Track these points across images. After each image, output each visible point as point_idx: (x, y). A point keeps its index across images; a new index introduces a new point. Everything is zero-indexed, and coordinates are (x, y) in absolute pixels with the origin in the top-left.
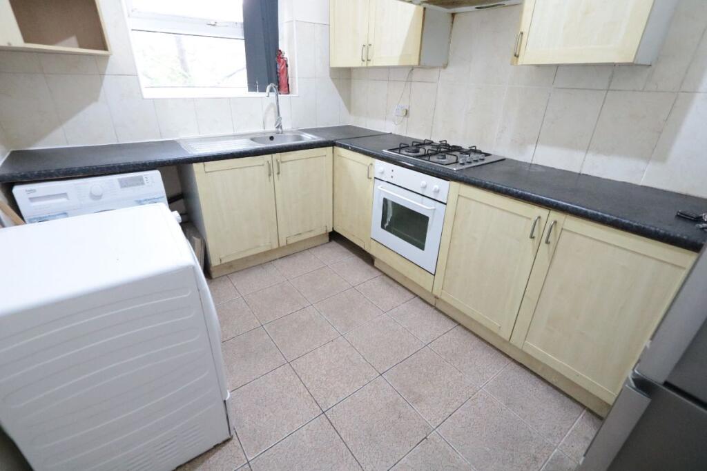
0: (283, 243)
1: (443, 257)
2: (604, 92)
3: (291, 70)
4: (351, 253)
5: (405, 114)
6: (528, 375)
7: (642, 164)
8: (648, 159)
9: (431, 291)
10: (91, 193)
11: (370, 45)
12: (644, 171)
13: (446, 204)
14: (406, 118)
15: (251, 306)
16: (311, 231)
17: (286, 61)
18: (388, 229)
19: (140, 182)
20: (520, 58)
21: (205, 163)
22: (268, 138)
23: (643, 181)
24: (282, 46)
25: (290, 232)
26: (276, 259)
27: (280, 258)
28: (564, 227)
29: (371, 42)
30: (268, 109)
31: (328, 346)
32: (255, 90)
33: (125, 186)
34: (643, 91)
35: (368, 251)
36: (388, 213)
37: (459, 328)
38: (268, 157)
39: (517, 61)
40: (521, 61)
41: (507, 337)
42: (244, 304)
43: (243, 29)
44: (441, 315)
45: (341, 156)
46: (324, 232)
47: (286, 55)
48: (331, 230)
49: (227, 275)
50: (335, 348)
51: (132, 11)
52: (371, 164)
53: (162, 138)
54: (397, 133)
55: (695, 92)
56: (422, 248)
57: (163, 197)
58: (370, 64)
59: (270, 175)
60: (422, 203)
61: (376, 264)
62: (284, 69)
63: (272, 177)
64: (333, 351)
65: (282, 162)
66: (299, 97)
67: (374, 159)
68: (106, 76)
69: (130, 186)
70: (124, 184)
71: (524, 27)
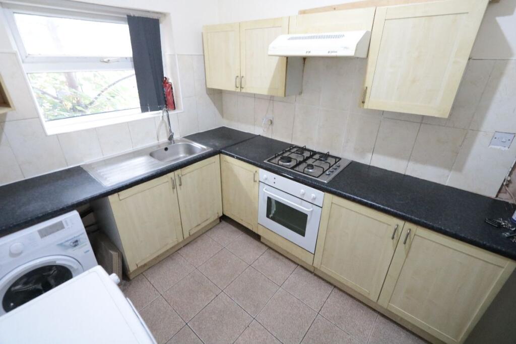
0: (186, 235)
1: (321, 242)
2: (419, 124)
3: (176, 92)
4: (240, 232)
5: (270, 123)
6: (392, 325)
7: (446, 172)
8: (450, 168)
9: (311, 264)
10: (10, 251)
11: (243, 77)
12: (448, 176)
13: (322, 207)
14: (271, 126)
15: (172, 304)
16: (207, 220)
17: (171, 85)
18: (273, 219)
19: (60, 226)
20: (365, 104)
21: (119, 193)
22: (164, 150)
23: (448, 182)
24: (167, 73)
25: (191, 226)
26: (181, 248)
27: (184, 246)
28: (417, 234)
29: (243, 74)
30: (160, 125)
31: (246, 332)
32: (147, 110)
33: (45, 236)
34: (444, 126)
35: (256, 232)
36: (272, 208)
37: (336, 290)
38: (171, 175)
39: (363, 106)
40: (366, 106)
41: (375, 300)
42: (165, 303)
43: (133, 63)
44: (321, 280)
45: (228, 162)
46: (217, 217)
47: (170, 81)
48: (222, 215)
49: (142, 273)
50: (252, 334)
51: (26, 57)
52: (256, 172)
53: (68, 166)
54: (265, 135)
55: (478, 130)
56: (303, 235)
57: (83, 234)
58: (243, 91)
59: (173, 188)
60: (301, 205)
61: (262, 240)
62: (170, 92)
63: (175, 189)
64: (252, 337)
65: (182, 176)
66: (184, 112)
67: (258, 168)
68: (6, 123)
69: (50, 233)
70: (44, 233)
71: (368, 83)
